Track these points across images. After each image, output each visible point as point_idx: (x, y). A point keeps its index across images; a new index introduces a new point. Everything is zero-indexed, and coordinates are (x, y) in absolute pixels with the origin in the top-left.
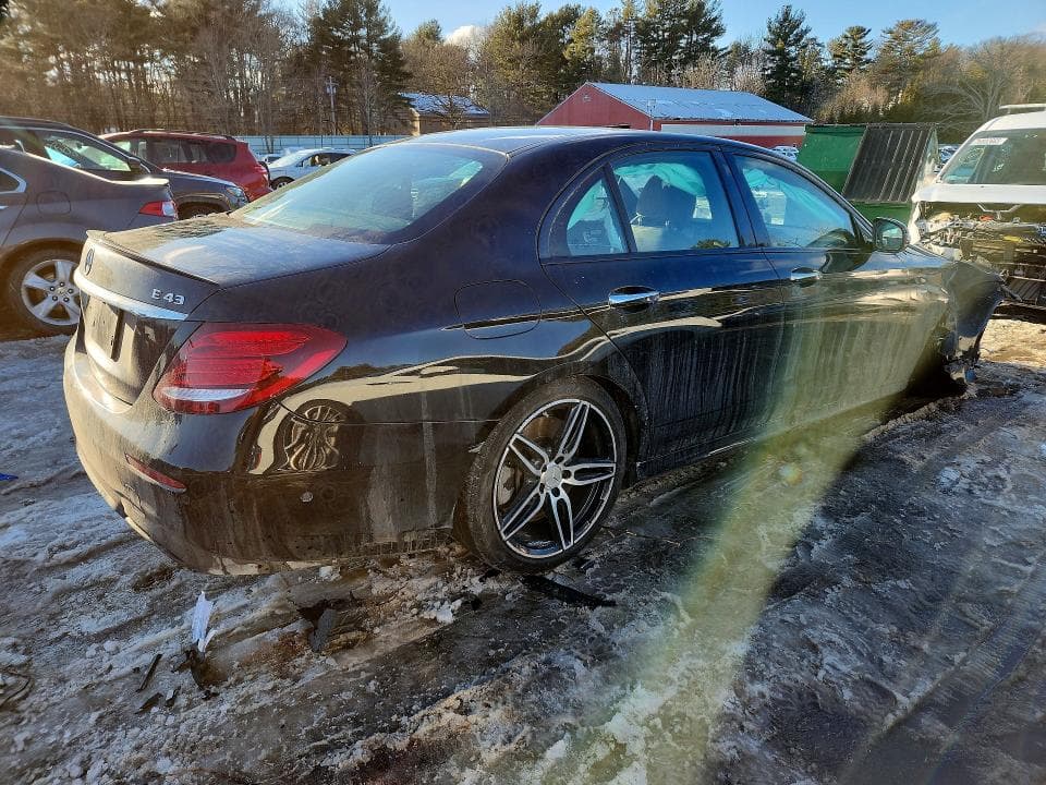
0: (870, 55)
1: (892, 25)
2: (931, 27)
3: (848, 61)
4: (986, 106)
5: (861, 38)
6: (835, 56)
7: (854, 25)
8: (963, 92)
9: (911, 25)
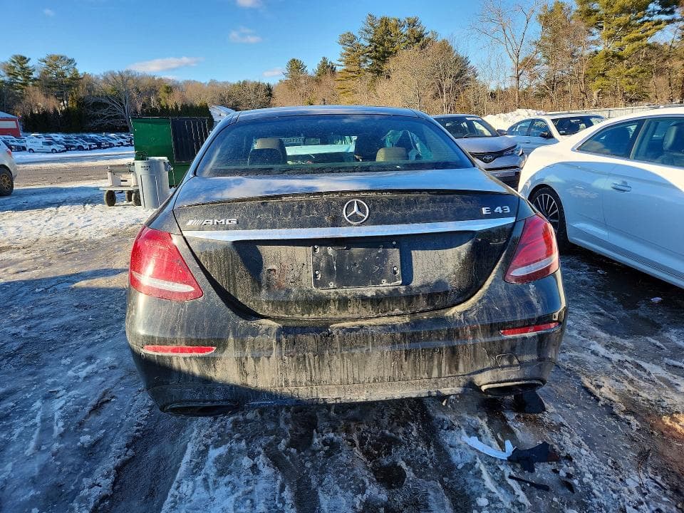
0: (35, 75)
1: (44, 57)
2: (70, 61)
3: (19, 77)
4: (124, 111)
5: (25, 63)
6: (10, 74)
7: (17, 54)
8: (108, 102)
9: (58, 58)
